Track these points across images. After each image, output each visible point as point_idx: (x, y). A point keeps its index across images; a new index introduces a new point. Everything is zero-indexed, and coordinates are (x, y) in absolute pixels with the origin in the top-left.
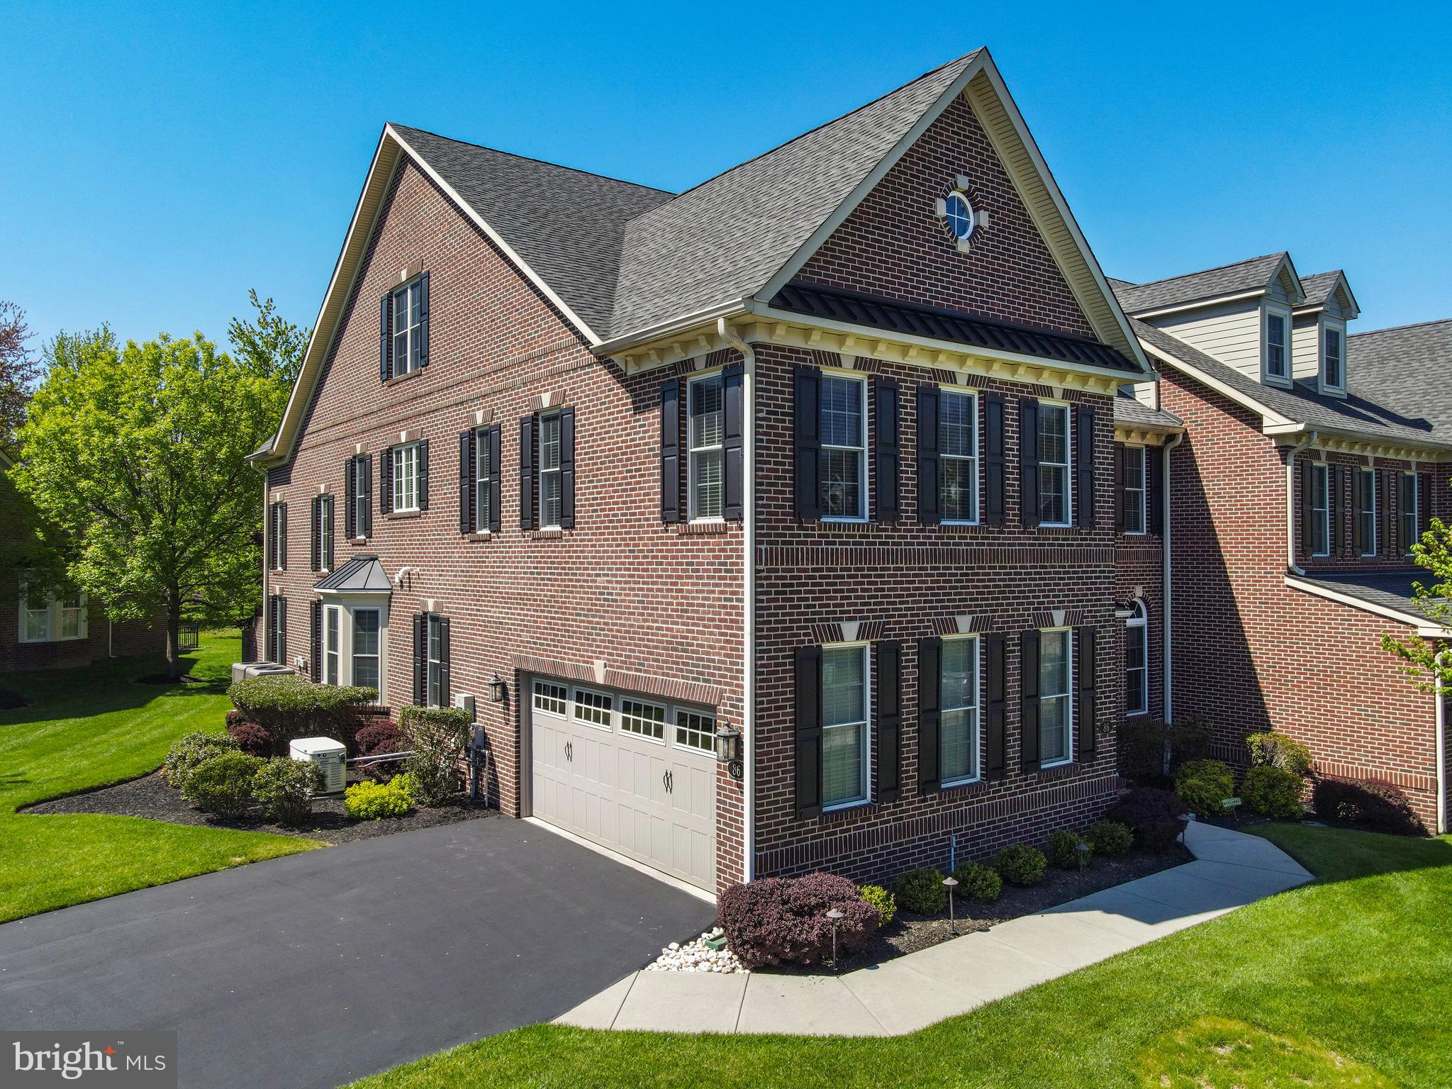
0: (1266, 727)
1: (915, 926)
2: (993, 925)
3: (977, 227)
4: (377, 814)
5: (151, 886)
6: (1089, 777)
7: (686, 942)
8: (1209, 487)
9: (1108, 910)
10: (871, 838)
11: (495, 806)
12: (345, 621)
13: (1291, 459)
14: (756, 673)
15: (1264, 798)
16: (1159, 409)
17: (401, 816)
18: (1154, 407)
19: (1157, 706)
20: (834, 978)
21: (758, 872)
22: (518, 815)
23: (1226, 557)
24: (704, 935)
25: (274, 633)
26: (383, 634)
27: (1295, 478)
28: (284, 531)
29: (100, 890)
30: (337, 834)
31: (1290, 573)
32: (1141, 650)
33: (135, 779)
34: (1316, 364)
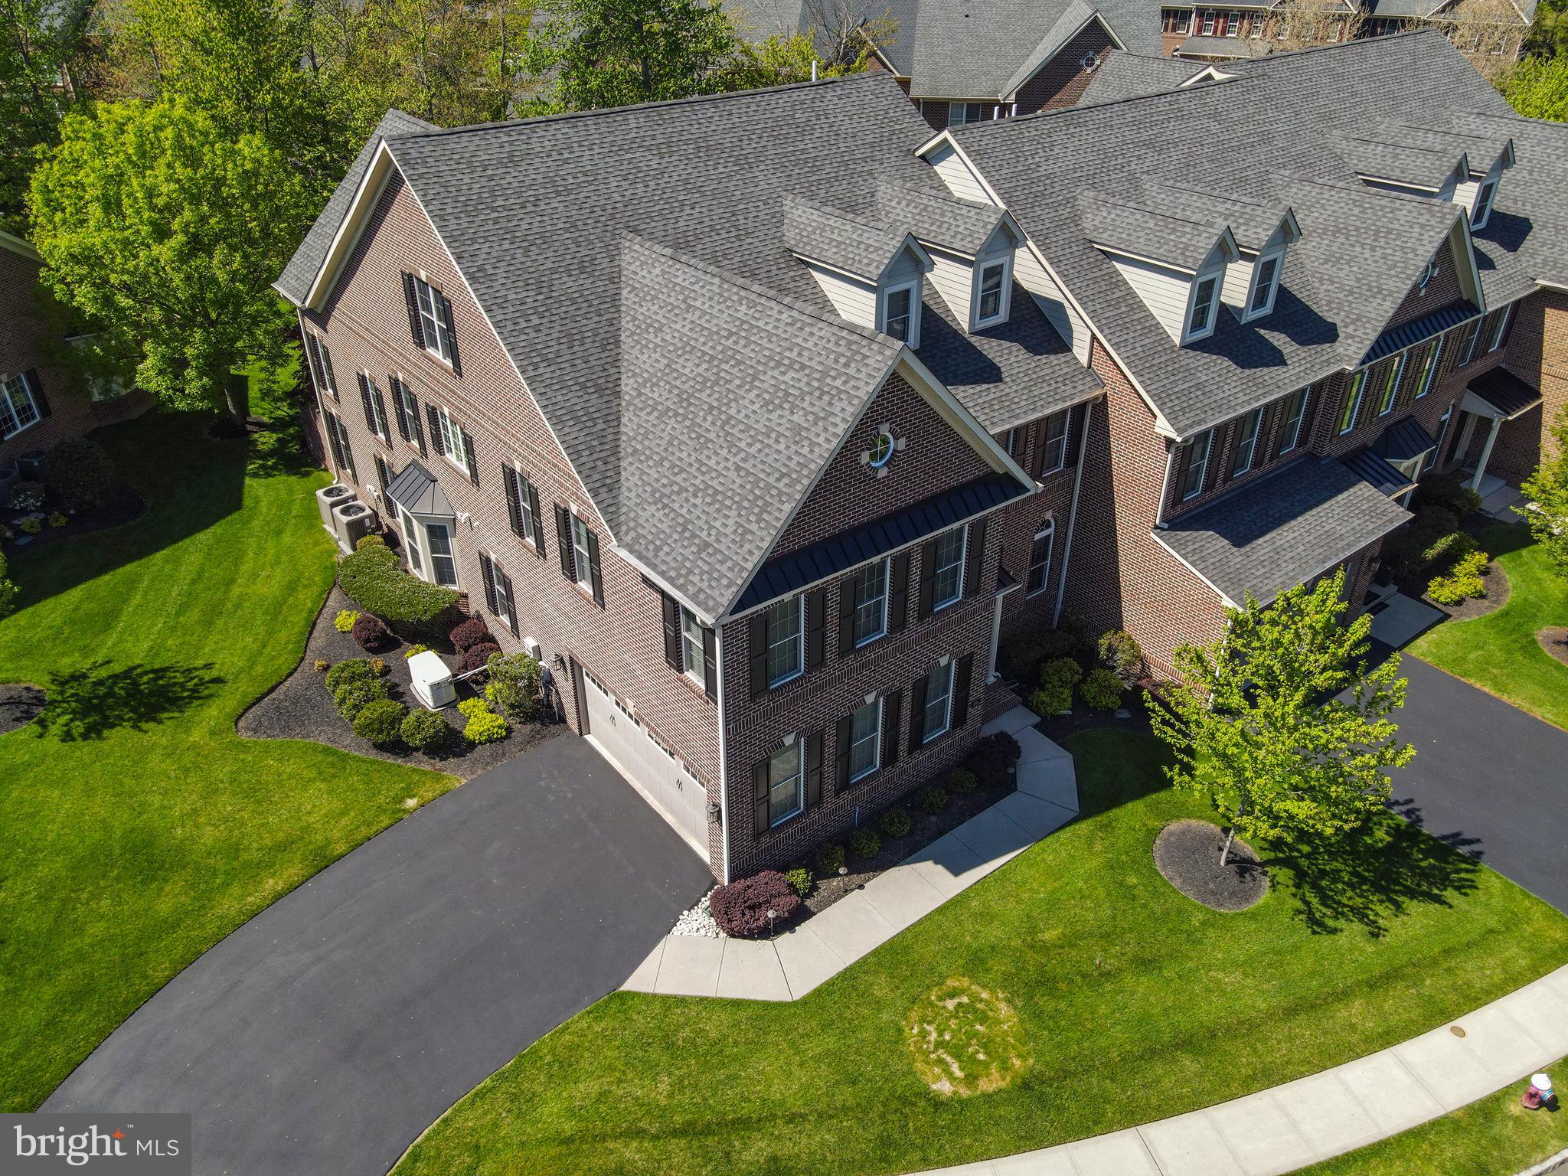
0: (1118, 627)
1: (823, 885)
2: (869, 879)
3: (895, 450)
4: (487, 741)
5: (369, 839)
6: (960, 733)
7: (692, 908)
8: (1115, 445)
9: (936, 863)
10: (802, 829)
11: (563, 720)
12: (420, 532)
13: (1173, 450)
14: (728, 786)
16: (1090, 367)
17: (502, 739)
18: (1086, 365)
19: (1054, 583)
20: (768, 943)
21: (732, 879)
22: (581, 735)
23: (1117, 500)
24: (703, 899)
25: (338, 443)
26: (453, 543)
27: (1173, 467)
28: (330, 367)
29: (340, 848)
30: (466, 762)
31: (1156, 527)
32: (1047, 550)
34: (1245, 298)
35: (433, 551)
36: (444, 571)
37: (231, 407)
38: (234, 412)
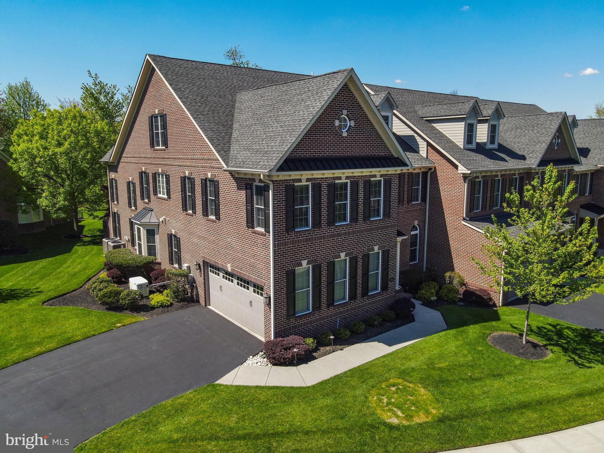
0: (452, 269)
1: (322, 349)
2: (345, 347)
3: (350, 126)
4: (160, 306)
5: (94, 335)
6: (385, 295)
7: (255, 356)
8: (441, 188)
9: (379, 342)
10: (311, 322)
11: (198, 301)
12: (143, 233)
13: (467, 181)
14: (275, 279)
15: (446, 295)
16: (427, 158)
17: (168, 306)
18: (426, 157)
19: (421, 260)
20: (295, 367)
21: (276, 337)
22: (206, 306)
23: (445, 212)
24: (260, 353)
25: (116, 225)
26: (157, 237)
27: (468, 188)
28: (117, 189)
29: (79, 338)
30: (148, 314)
31: (464, 219)
32: (417, 241)
33: (78, 289)
34: (486, 138)
35: (148, 242)
36: (152, 250)
37: (75, 227)
38: (76, 229)
